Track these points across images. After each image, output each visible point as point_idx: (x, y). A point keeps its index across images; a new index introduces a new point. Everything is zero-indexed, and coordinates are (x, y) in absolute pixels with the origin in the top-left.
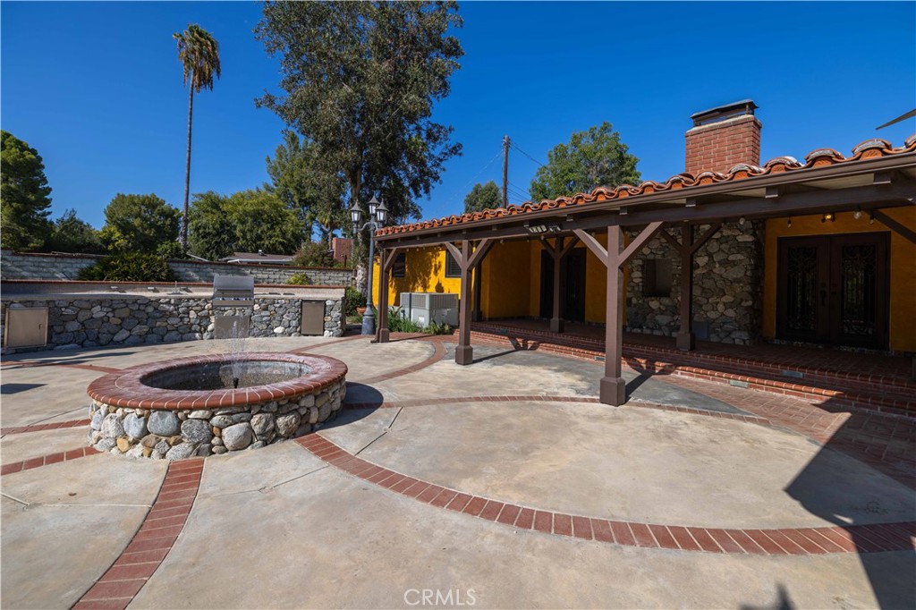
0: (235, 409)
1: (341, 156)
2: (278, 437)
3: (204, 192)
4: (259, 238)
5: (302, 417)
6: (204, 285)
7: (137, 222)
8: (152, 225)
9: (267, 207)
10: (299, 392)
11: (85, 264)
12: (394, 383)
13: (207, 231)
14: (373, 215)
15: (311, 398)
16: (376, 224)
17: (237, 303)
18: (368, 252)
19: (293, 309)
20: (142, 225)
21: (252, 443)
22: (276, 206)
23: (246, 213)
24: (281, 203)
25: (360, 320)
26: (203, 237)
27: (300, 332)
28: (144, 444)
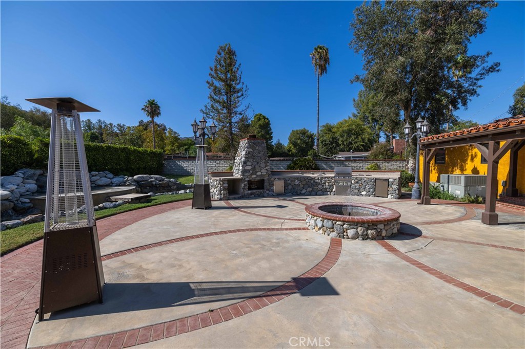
0: (352, 224)
1: (398, 98)
2: (368, 238)
3: (325, 124)
4: (350, 143)
5: (378, 232)
6: (330, 171)
7: (299, 141)
8: (305, 142)
9: (354, 127)
10: (377, 221)
11: (288, 163)
12: (430, 227)
13: (326, 143)
14: (419, 128)
15: (383, 225)
16: (421, 133)
17: (344, 179)
18: (416, 149)
19: (371, 183)
20: (301, 143)
21: (358, 238)
22: (358, 125)
23: (343, 131)
24: (362, 123)
25: (411, 190)
26: (325, 146)
27: (375, 195)
28: (323, 230)
